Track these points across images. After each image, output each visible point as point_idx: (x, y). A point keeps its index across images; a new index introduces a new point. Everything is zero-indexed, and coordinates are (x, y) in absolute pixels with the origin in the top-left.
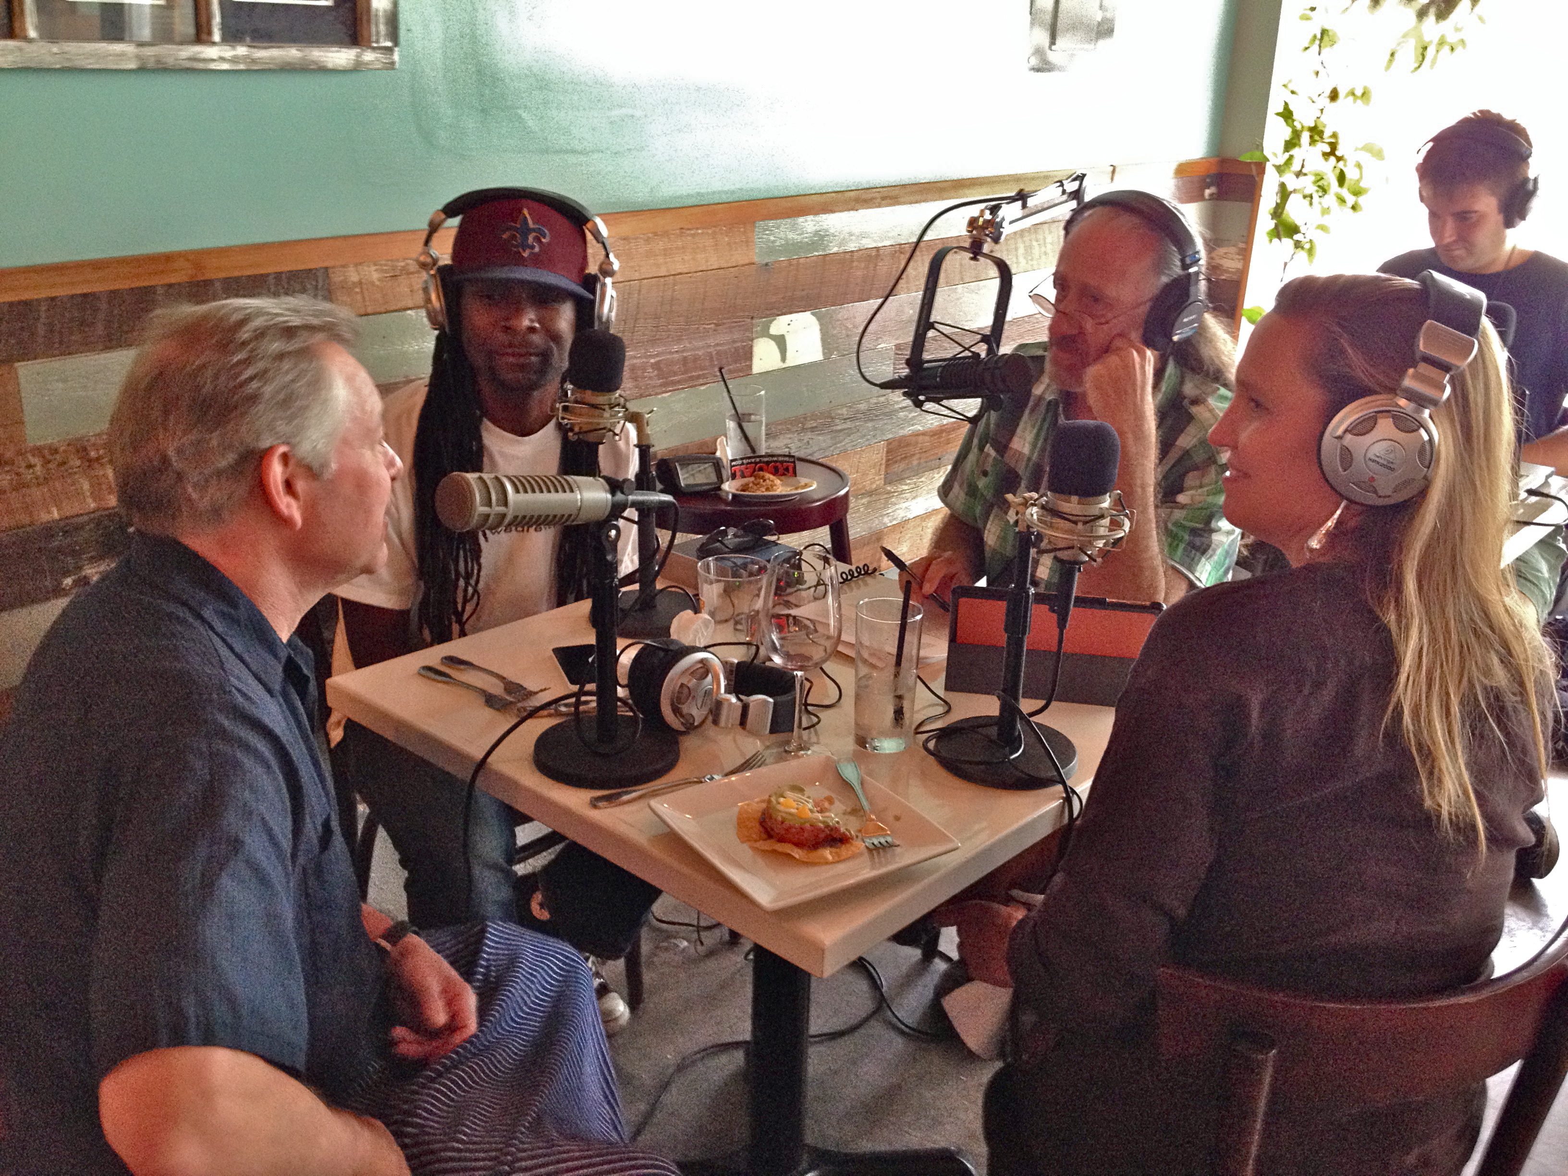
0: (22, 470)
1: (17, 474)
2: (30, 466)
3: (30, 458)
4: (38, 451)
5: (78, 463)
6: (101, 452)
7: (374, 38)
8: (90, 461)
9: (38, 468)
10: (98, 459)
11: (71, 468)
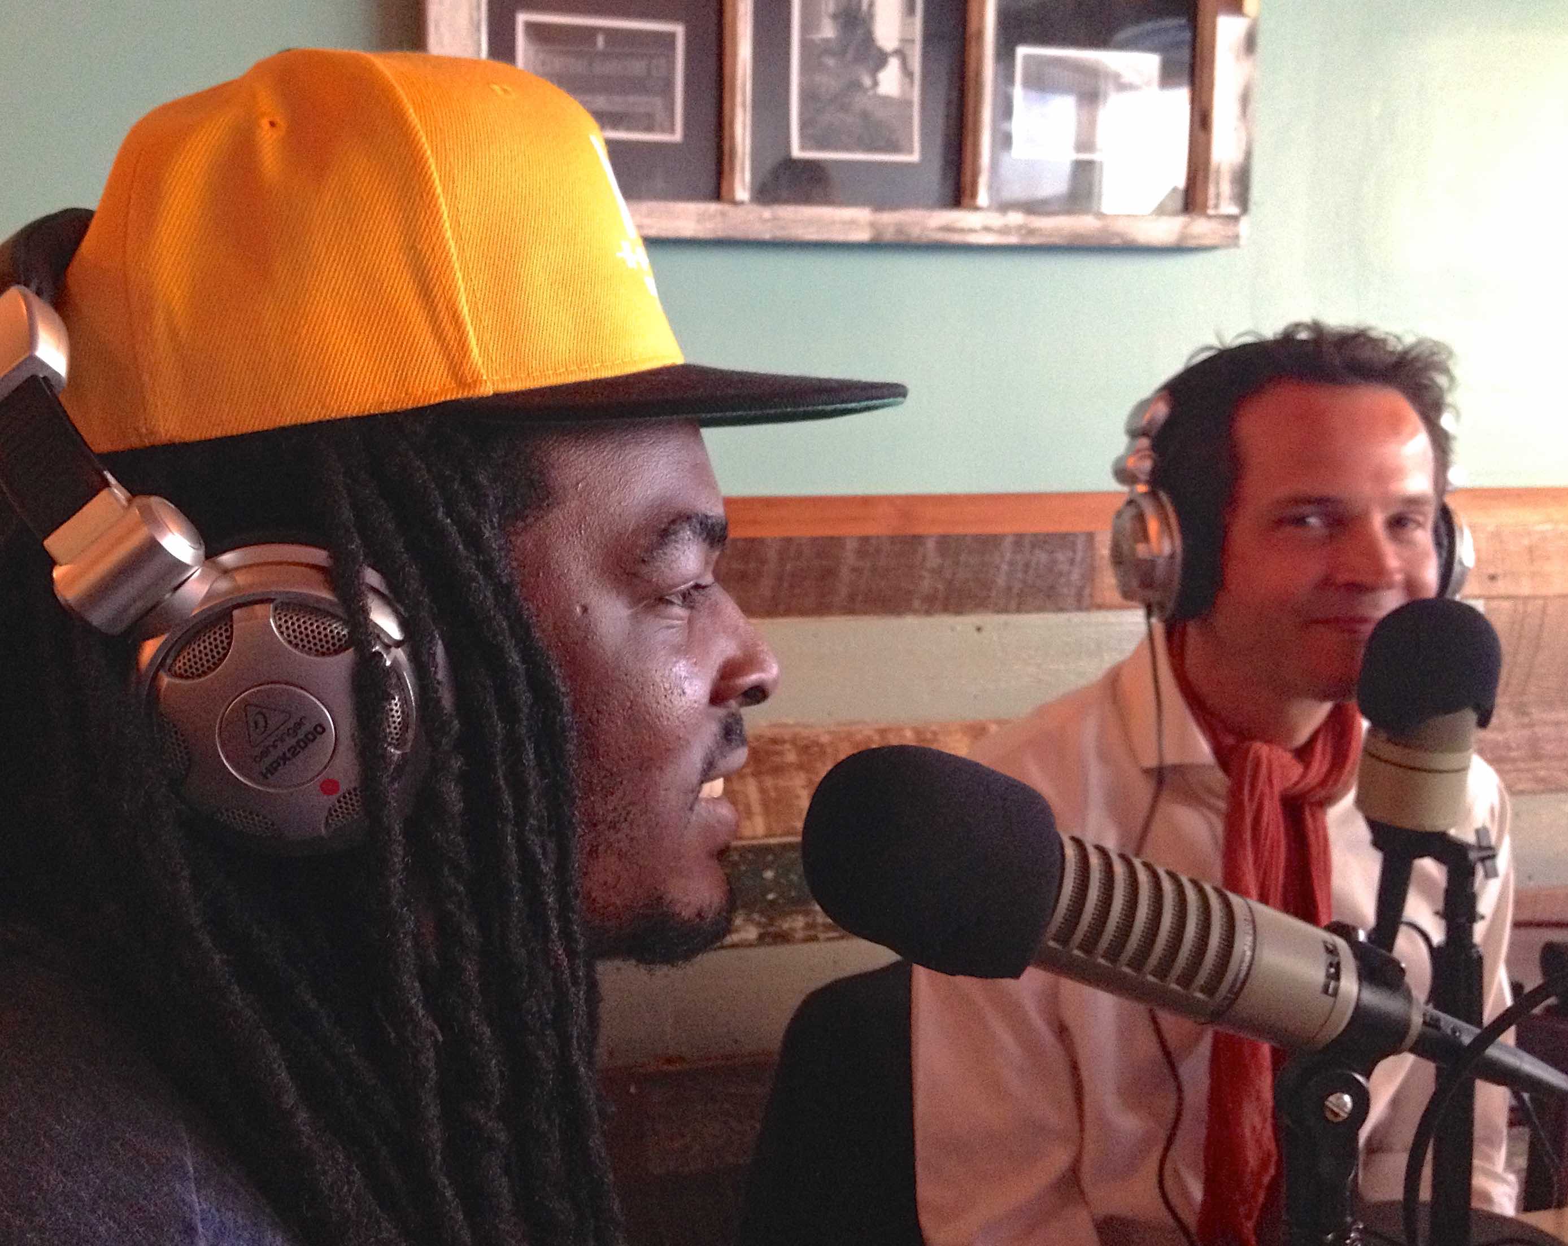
7: (1211, 202)
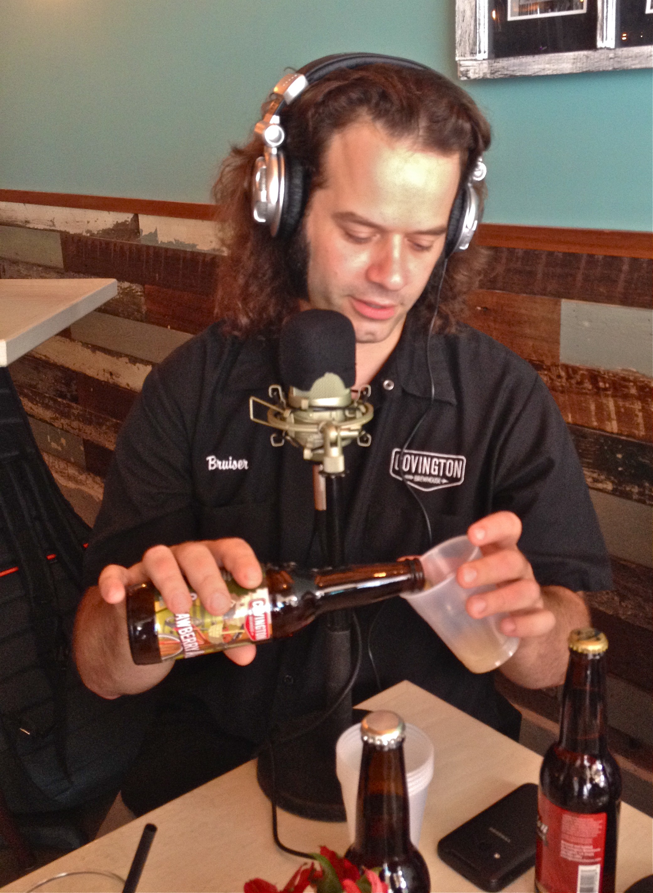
0: (554, 377)
1: (551, 379)
2: (559, 377)
3: (561, 371)
4: (566, 367)
5: (590, 387)
6: (607, 385)
8: (598, 388)
9: (564, 380)
10: (605, 389)
11: (585, 389)
